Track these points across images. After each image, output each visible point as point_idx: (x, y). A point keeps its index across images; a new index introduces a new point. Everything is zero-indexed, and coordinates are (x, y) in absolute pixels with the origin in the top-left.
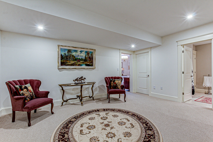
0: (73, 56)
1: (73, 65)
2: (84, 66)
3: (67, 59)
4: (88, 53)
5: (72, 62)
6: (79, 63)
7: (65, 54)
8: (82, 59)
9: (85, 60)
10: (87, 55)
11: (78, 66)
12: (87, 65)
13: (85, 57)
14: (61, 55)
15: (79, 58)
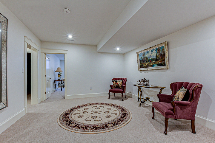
0: (146, 58)
1: (147, 67)
2: (156, 67)
3: (143, 62)
4: (158, 50)
5: (146, 64)
6: (151, 64)
7: (142, 58)
8: (153, 60)
9: (157, 60)
10: (158, 52)
11: (151, 67)
12: (159, 65)
13: (156, 56)
14: (140, 60)
15: (151, 59)
